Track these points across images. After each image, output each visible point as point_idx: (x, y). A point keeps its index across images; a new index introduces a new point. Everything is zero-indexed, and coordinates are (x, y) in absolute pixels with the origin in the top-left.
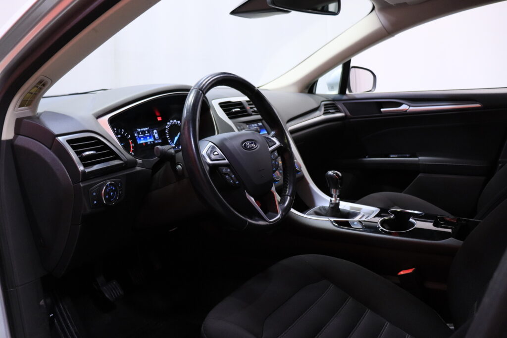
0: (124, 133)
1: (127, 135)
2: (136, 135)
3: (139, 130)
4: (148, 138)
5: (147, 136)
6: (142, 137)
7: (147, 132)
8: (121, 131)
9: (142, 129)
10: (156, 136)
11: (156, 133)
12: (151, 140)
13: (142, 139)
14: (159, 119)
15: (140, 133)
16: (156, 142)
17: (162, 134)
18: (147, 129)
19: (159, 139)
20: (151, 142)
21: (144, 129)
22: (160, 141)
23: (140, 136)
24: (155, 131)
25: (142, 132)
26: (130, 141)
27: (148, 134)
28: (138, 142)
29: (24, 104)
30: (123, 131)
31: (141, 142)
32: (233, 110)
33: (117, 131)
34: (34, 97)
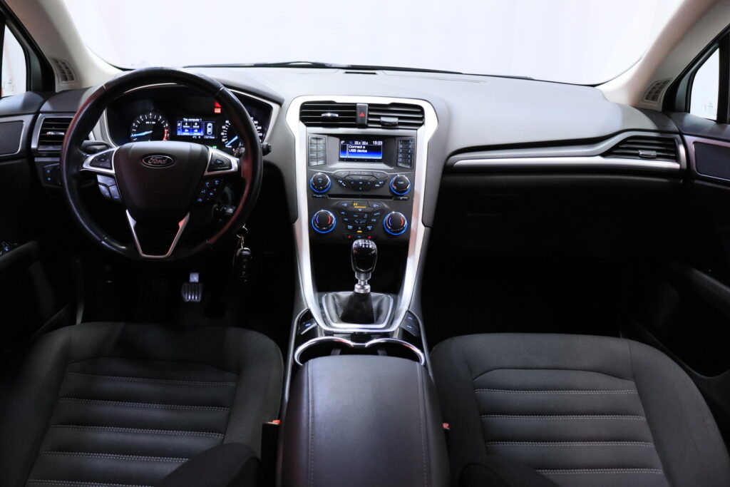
0: (162, 120)
1: (164, 124)
2: (179, 125)
3: (186, 120)
4: (196, 131)
5: (195, 129)
6: (187, 129)
7: (196, 124)
8: (158, 118)
9: (190, 120)
10: (209, 130)
11: (210, 127)
12: (199, 134)
13: (186, 130)
14: (218, 111)
15: (186, 124)
16: (207, 137)
17: (217, 131)
18: (198, 120)
19: (212, 135)
20: (197, 136)
21: (194, 120)
22: (213, 138)
23: (184, 127)
24: (210, 124)
25: (189, 123)
26: (166, 131)
27: (198, 127)
28: (179, 133)
29: (65, 79)
30: (160, 117)
31: (184, 134)
32: (323, 115)
33: (153, 116)
34: (70, 73)
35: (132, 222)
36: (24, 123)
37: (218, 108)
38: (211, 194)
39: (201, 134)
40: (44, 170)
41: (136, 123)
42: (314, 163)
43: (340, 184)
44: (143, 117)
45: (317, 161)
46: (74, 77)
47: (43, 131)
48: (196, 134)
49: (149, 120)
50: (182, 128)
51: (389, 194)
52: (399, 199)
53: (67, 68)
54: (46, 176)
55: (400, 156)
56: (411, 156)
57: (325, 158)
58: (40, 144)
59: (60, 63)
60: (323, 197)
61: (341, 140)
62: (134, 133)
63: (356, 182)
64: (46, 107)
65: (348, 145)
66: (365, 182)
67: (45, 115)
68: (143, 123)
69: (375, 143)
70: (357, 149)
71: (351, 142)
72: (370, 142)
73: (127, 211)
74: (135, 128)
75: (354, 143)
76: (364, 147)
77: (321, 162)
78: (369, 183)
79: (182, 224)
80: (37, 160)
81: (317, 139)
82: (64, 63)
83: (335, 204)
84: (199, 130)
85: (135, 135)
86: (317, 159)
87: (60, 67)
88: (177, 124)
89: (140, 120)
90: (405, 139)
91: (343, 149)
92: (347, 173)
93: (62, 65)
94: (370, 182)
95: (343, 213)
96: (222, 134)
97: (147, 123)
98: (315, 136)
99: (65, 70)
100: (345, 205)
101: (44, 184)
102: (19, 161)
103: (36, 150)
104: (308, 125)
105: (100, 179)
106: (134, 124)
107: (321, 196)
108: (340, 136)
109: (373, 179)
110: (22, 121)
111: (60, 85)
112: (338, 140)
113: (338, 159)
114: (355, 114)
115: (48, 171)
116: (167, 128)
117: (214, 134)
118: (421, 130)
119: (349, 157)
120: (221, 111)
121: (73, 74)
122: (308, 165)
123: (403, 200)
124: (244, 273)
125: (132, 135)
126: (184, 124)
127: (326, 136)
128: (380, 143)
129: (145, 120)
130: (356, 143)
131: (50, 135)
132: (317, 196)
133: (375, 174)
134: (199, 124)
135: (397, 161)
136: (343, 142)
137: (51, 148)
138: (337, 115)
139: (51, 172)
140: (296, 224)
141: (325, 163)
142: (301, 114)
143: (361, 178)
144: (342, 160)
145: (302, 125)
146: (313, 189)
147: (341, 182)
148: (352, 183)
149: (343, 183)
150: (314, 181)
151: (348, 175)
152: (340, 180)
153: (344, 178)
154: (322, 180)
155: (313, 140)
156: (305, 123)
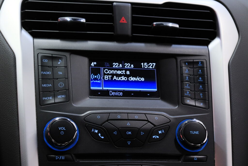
32: (60, 19)
42: (51, 100)
43: (95, 137)
45: (54, 96)
51: (177, 152)
52: (192, 160)
55: (187, 86)
56: (204, 87)
57: (67, 91)
60: (66, 160)
61: (91, 60)
63: (122, 131)
65: (102, 68)
66: (136, 131)
69: (145, 65)
70: (117, 75)
71: (107, 64)
72: (137, 65)
75: (112, 66)
76: (128, 73)
77: (60, 98)
78: (142, 133)
81: (52, 58)
86: (54, 93)
90: (190, 59)
92: (106, 117)
94: (144, 131)
98: (49, 53)
104: (35, 35)
107: (63, 158)
109: (149, 126)
112: (85, 60)
113: (87, 91)
114: (111, 19)
118: (214, 44)
122: (39, 103)
123: (199, 160)
127: (67, 54)
128: (152, 66)
130: (116, 65)
132: (57, 157)
133: (150, 118)
135: (183, 96)
136: (93, 64)
138: (83, 20)
141: (68, 99)
142: (24, 16)
143: (128, 124)
144: (94, 94)
145: (25, 34)
146: (50, 146)
147: (96, 131)
148: (115, 133)
149: (100, 134)
150: (50, 131)
151: (107, 121)
152: (95, 129)
153: (101, 125)
154: (64, 129)
155: (46, 61)
156: (30, 31)
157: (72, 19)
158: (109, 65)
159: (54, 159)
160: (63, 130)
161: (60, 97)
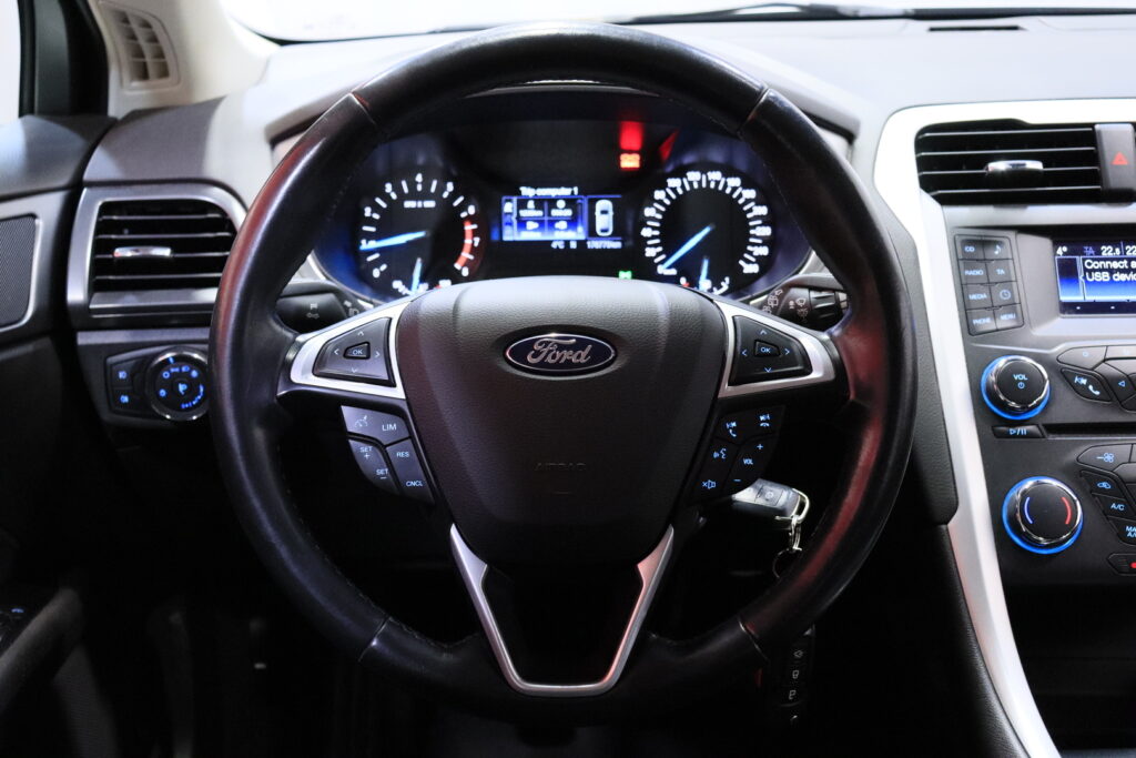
0: (454, 196)
1: (463, 207)
2: (508, 207)
3: (526, 191)
5: (558, 219)
6: (535, 220)
7: (561, 204)
8: (441, 188)
9: (543, 192)
10: (604, 222)
11: (604, 212)
12: (570, 236)
14: (630, 162)
15: (531, 204)
16: (594, 244)
17: (627, 225)
18: (565, 191)
19: (612, 238)
20: (567, 243)
21: (554, 192)
22: (617, 245)
23: (523, 213)
24: (604, 204)
25: (540, 203)
26: (469, 227)
27: (569, 213)
28: (511, 234)
29: (143, 74)
30: (450, 187)
31: (526, 236)
32: (990, 166)
33: (426, 184)
34: (160, 54)
35: (473, 569)
36: (39, 223)
37: (630, 152)
38: (748, 461)
39: (579, 233)
40: (109, 372)
41: (376, 208)
42: (989, 324)
43: (1081, 391)
44: (397, 188)
45: (994, 317)
46: (172, 68)
47: (101, 247)
48: (563, 235)
49: (414, 195)
50: (518, 217)
53: (154, 39)
54: (113, 388)
57: (1017, 307)
58: (95, 286)
59: (135, 26)
60: (1030, 435)
61: (1056, 244)
62: (369, 237)
64: (101, 165)
65: (1079, 259)
67: (99, 191)
68: (395, 206)
70: (1111, 271)
71: (1090, 250)
73: (454, 531)
74: (370, 221)
75: (1099, 252)
77: (1006, 320)
79: (649, 569)
80: (84, 339)
81: (983, 244)
82: (146, 25)
83: (1072, 456)
84: (572, 223)
85: (373, 244)
86: (993, 309)
87: (133, 37)
88: (500, 207)
89: (386, 197)
91: (1067, 272)
92: (1100, 354)
93: (140, 33)
95: (1104, 485)
96: (646, 232)
97: (409, 204)
98: (975, 235)
99: (147, 48)
100: (1109, 458)
101: (106, 416)
102: (28, 348)
103: (83, 310)
104: (944, 201)
105: (354, 420)
106: (368, 211)
107: (1024, 431)
108: (1056, 233)
110: (33, 216)
111: (123, 95)
112: (1046, 243)
113: (1056, 307)
114: (1094, 158)
115: (122, 375)
116: (471, 219)
117: (618, 231)
119: (1090, 298)
120: (641, 161)
121: (169, 58)
122: (969, 331)
124: (792, 693)
125: (365, 245)
126: (522, 204)
127: (1011, 235)
129: (402, 197)
130: (1107, 251)
131: (124, 260)
132: (1012, 431)
134: (570, 202)
136: (1062, 250)
137: (130, 300)
138: (1037, 165)
139: (131, 375)
140: (954, 526)
141: (1022, 323)
142: (922, 164)
144: (1069, 308)
145: (927, 201)
146: (996, 410)
147: (1084, 381)
148: (1122, 384)
149: (1091, 387)
150: (999, 383)
151: (1105, 360)
152: (1080, 376)
153: (1092, 369)
154: (1024, 377)
155: (971, 249)
156: (934, 193)
157: (1013, 165)
158: (1093, 252)
159: (1007, 435)
160: (1023, 381)
161: (1004, 317)
